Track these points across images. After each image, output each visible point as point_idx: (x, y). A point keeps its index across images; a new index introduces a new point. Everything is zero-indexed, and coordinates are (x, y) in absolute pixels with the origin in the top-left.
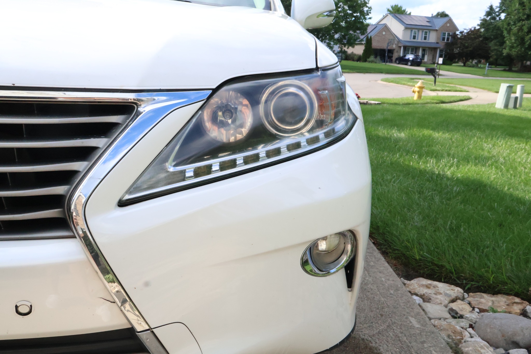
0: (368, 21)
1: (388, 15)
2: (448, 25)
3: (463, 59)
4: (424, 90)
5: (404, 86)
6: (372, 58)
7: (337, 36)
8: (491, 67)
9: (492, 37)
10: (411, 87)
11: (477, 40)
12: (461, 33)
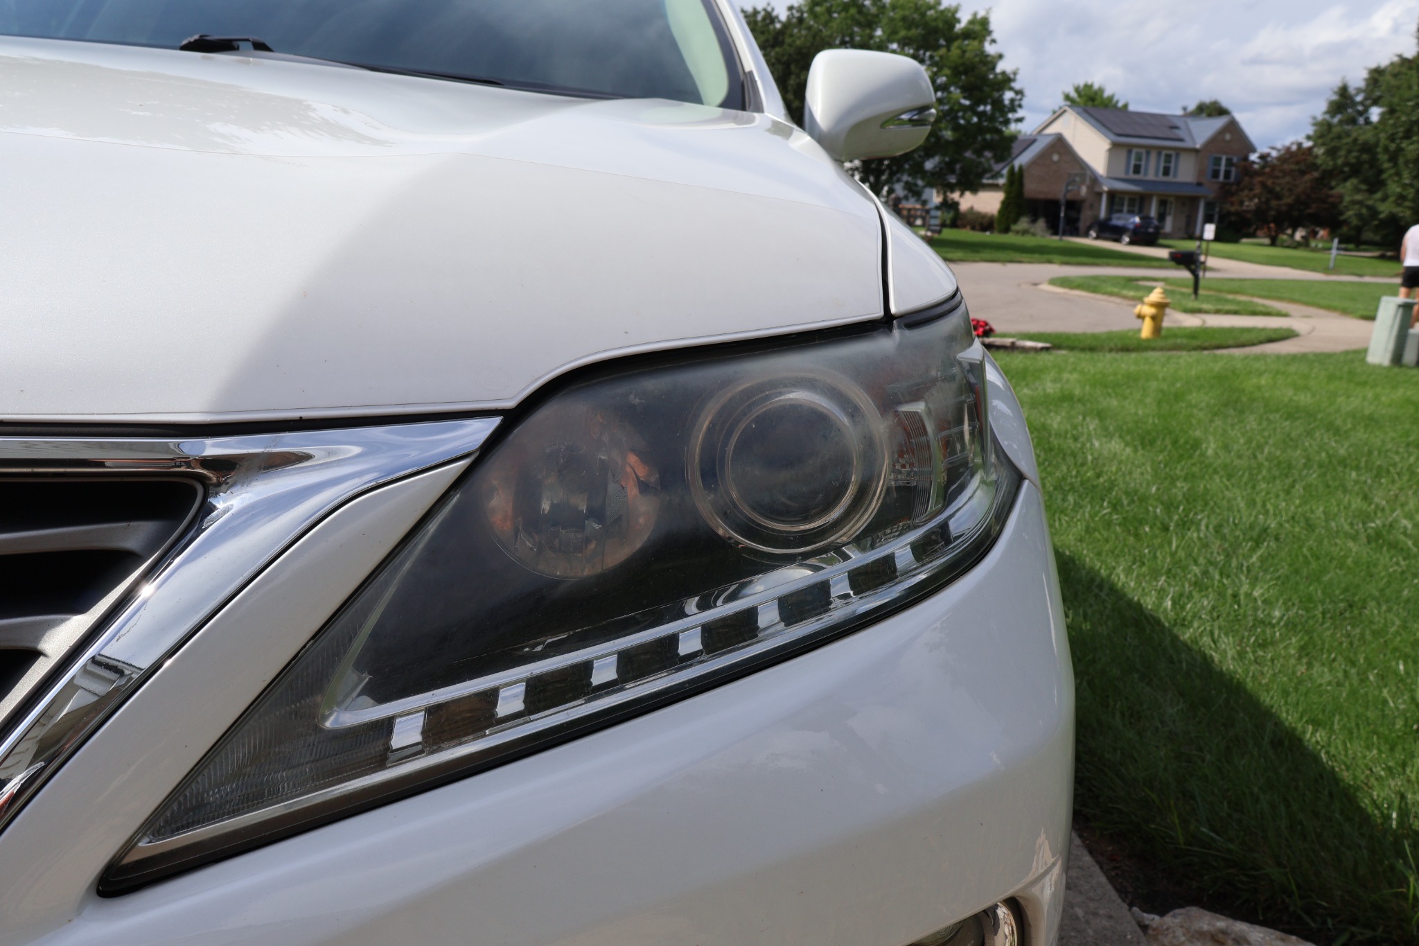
0: (1013, 127)
1: (1065, 111)
2: (1228, 137)
3: (1269, 228)
4: (1168, 311)
5: (1113, 299)
6: (1023, 223)
7: (929, 165)
8: (1346, 250)
9: (1346, 169)
10: (1131, 303)
11: (1307, 177)
12: (1263, 157)
